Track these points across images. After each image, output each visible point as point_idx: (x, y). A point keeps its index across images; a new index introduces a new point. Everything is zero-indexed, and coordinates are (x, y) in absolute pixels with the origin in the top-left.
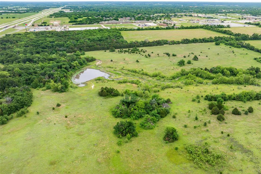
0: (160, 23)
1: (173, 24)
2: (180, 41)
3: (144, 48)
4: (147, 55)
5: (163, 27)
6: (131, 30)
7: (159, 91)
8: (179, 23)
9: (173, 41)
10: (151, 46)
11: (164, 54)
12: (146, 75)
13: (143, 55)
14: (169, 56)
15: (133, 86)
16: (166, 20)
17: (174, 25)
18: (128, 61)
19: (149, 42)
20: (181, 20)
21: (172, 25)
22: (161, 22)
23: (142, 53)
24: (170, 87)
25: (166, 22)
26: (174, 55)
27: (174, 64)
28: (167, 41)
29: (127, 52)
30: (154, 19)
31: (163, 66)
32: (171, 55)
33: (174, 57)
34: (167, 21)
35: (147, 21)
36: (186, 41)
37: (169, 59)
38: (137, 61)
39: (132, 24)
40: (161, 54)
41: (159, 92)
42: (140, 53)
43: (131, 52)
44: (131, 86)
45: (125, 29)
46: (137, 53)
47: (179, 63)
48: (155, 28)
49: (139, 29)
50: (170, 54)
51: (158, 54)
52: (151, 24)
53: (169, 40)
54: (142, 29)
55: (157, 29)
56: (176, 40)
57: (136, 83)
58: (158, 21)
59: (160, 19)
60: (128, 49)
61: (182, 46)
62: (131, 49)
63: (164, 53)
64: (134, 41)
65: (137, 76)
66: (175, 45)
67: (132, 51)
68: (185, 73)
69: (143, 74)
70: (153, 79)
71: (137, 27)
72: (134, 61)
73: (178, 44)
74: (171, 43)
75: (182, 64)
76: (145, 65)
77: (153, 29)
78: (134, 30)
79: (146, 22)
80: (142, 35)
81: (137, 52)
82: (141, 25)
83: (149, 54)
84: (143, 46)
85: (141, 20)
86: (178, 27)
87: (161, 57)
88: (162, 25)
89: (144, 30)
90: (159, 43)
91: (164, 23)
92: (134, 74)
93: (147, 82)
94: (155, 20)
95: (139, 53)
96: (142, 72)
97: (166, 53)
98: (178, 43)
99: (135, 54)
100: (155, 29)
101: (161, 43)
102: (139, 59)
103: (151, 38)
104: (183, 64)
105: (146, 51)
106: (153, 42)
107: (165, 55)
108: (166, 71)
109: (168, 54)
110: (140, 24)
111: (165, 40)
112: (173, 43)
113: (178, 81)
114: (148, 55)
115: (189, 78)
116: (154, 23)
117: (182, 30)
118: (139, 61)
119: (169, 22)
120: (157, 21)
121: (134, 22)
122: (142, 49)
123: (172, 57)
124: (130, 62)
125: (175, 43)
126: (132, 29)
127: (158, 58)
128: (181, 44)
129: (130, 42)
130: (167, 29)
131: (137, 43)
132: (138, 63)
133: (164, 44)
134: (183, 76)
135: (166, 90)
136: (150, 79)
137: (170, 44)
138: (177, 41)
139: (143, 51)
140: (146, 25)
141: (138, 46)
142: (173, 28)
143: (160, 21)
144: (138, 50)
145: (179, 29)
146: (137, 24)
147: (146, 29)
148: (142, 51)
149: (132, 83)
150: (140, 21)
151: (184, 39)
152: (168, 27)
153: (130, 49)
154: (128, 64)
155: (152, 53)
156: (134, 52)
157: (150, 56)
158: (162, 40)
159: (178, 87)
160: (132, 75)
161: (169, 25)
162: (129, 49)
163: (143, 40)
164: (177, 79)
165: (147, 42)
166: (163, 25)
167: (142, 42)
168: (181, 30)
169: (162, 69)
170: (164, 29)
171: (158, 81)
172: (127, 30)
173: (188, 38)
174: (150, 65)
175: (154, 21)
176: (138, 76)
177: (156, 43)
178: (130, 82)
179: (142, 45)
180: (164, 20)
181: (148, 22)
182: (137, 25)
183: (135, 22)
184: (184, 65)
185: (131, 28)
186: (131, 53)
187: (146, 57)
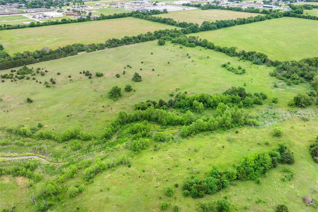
0: (67, 11)
1: (88, 12)
2: (104, 42)
3: (43, 65)
4: (48, 81)
5: (72, 18)
6: (18, 27)
7: (80, 192)
8: (97, 10)
9: (92, 45)
10: (55, 58)
11: (81, 75)
12: (49, 137)
13: (40, 83)
14: (90, 78)
15: (17, 186)
16: (76, 6)
17: (90, 14)
18: (9, 102)
19: (51, 52)
20: (98, 4)
21: (87, 14)
22: (69, 10)
23: (39, 78)
24: (104, 169)
25: (76, 9)
26: (99, 75)
27: (101, 96)
28: (82, 46)
29: (8, 78)
30: (58, 4)
31: (83, 104)
32: (94, 75)
33: (99, 78)
34: (78, 7)
35: (46, 9)
36: (114, 43)
37: (92, 85)
38: (29, 101)
39: (21, 15)
40: (76, 75)
41: (83, 193)
42: (34, 79)
43: (16, 77)
44: (14, 188)
45: (7, 26)
46: (28, 78)
47: (111, 94)
48: (60, 20)
49: (32, 26)
50: (91, 75)
51: (70, 77)
52: (54, 14)
53: (86, 42)
54: (39, 25)
55: (64, 22)
56: (97, 42)
57: (24, 175)
58: (65, 7)
59: (68, 5)
60: (10, 70)
61: (109, 53)
62: (17, 69)
63: (81, 73)
64: (22, 52)
65: (28, 146)
66: (97, 51)
67: (18, 74)
68: (127, 118)
69: (42, 137)
70: (65, 147)
71: (31, 20)
72: (22, 102)
73: (102, 49)
74: (89, 49)
75: (117, 95)
76: (46, 107)
77: (57, 23)
78: (24, 27)
79: (46, 11)
80: (39, 37)
81: (29, 75)
82: (37, 16)
83: (53, 78)
84: (41, 61)
85: (37, 8)
86: (95, 16)
87: (76, 81)
88: (71, 15)
89: (42, 26)
90: (68, 51)
91: (74, 11)
92: (21, 140)
93: (51, 160)
94: (59, 6)
95: (32, 77)
96: (38, 133)
97: (84, 73)
98: (102, 47)
99: (25, 80)
100: (60, 23)
101: (73, 50)
102: (33, 94)
103: (55, 41)
104: (119, 94)
105: (46, 71)
106: (58, 51)
107: (83, 76)
108: (89, 117)
109: (88, 74)
110: (35, 14)
111: (79, 44)
112: (94, 48)
113: (117, 142)
114: (51, 80)
115: (138, 134)
116: (58, 11)
117: (103, 20)
118: (32, 98)
119: (80, 9)
120: (63, 8)
121: (25, 11)
122: (38, 67)
123: (95, 80)
124: (13, 106)
125: (96, 48)
126: (21, 26)
127: (70, 86)
128: (106, 49)
129: (15, 54)
130: (81, 20)
131: (29, 55)
132: (31, 104)
133: (79, 51)
134: (125, 127)
135: (98, 181)
136: (59, 148)
137: (88, 51)
138: (99, 43)
139: (40, 71)
140: (45, 16)
141: (31, 62)
142: (89, 19)
143: (68, 7)
144: (30, 71)
145: (98, 19)
146: (31, 15)
147: (45, 24)
148: (38, 73)
149: (14, 176)
150: (35, 9)
151: (110, 40)
152: (80, 18)
153: (15, 71)
154: (8, 111)
155: (59, 74)
156: (23, 78)
157: (54, 83)
158: (73, 45)
159: (122, 163)
160: (16, 144)
161: (82, 14)
162: (12, 71)
163: (40, 49)
164: (114, 139)
165: (48, 51)
166: (73, 15)
167: (38, 52)
168: (101, 21)
169: (80, 113)
170: (75, 21)
171: (75, 152)
172: (12, 29)
173: (116, 38)
174: (55, 107)
175: (58, 9)
176: (31, 145)
177: (64, 53)
178: (9, 173)
179: (38, 59)
180: (73, 6)
181: (49, 10)
182: (31, 17)
183: (27, 12)
184: (120, 96)
185: (18, 23)
186: (16, 80)
187: (47, 87)
